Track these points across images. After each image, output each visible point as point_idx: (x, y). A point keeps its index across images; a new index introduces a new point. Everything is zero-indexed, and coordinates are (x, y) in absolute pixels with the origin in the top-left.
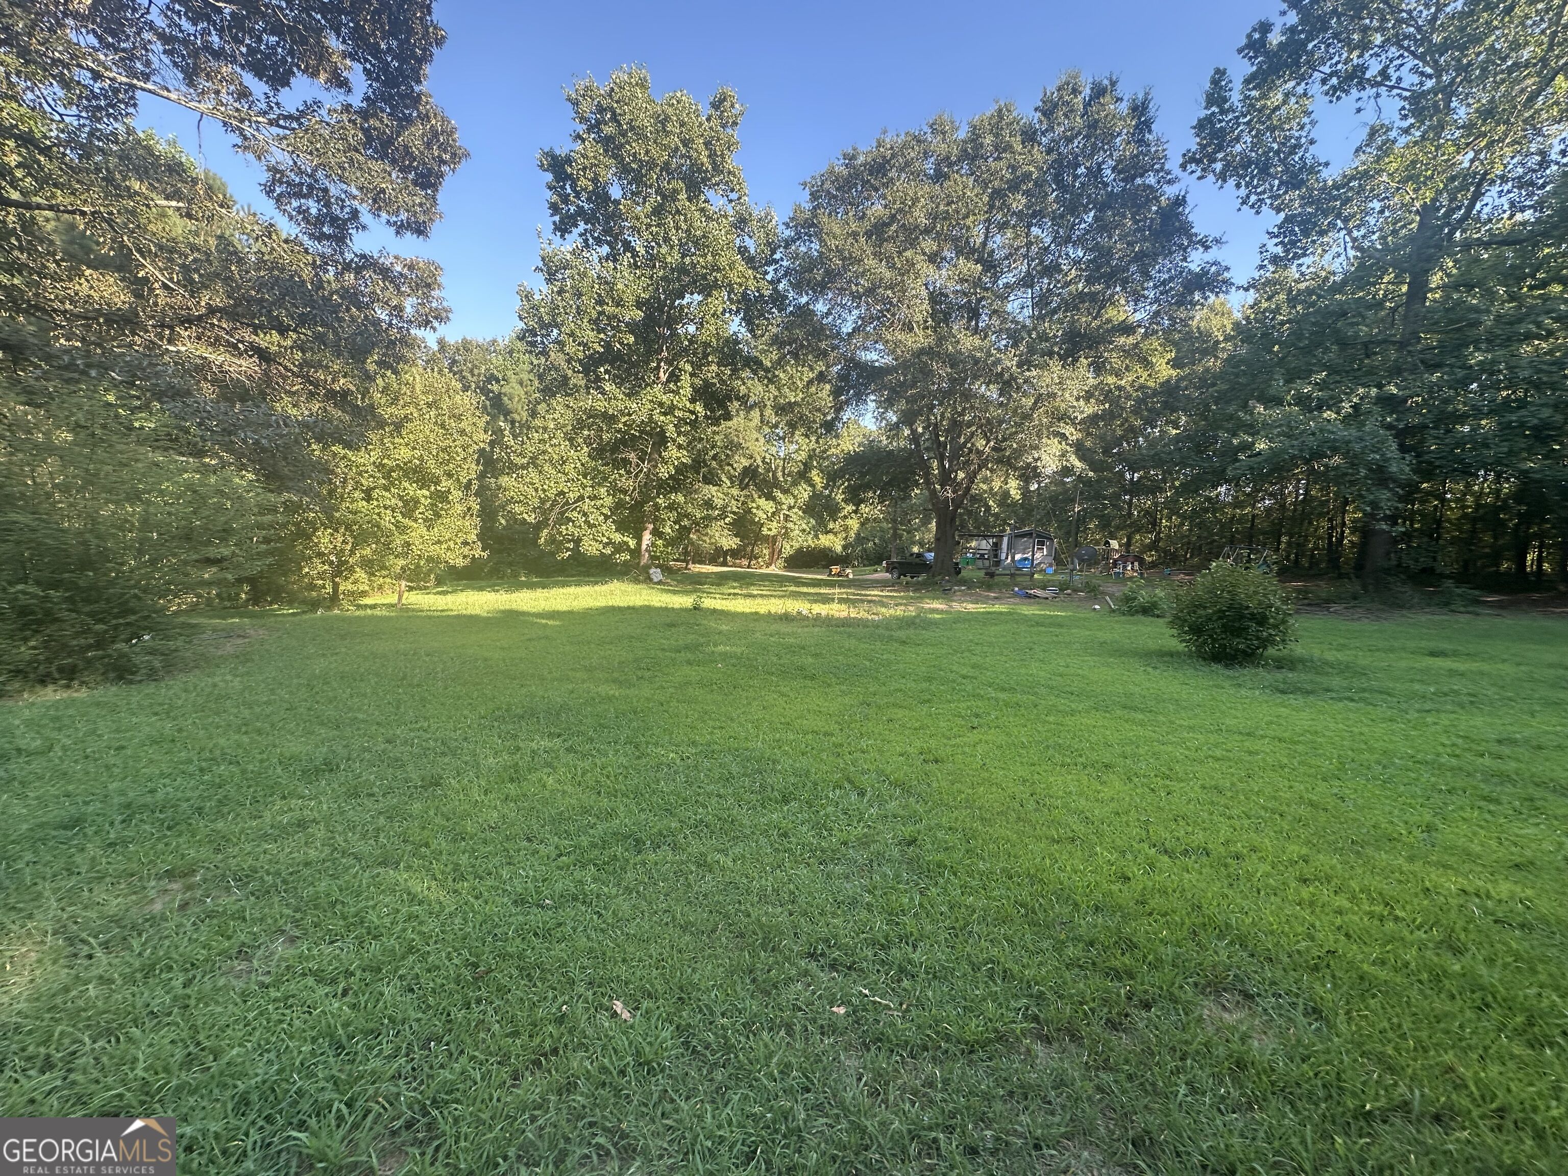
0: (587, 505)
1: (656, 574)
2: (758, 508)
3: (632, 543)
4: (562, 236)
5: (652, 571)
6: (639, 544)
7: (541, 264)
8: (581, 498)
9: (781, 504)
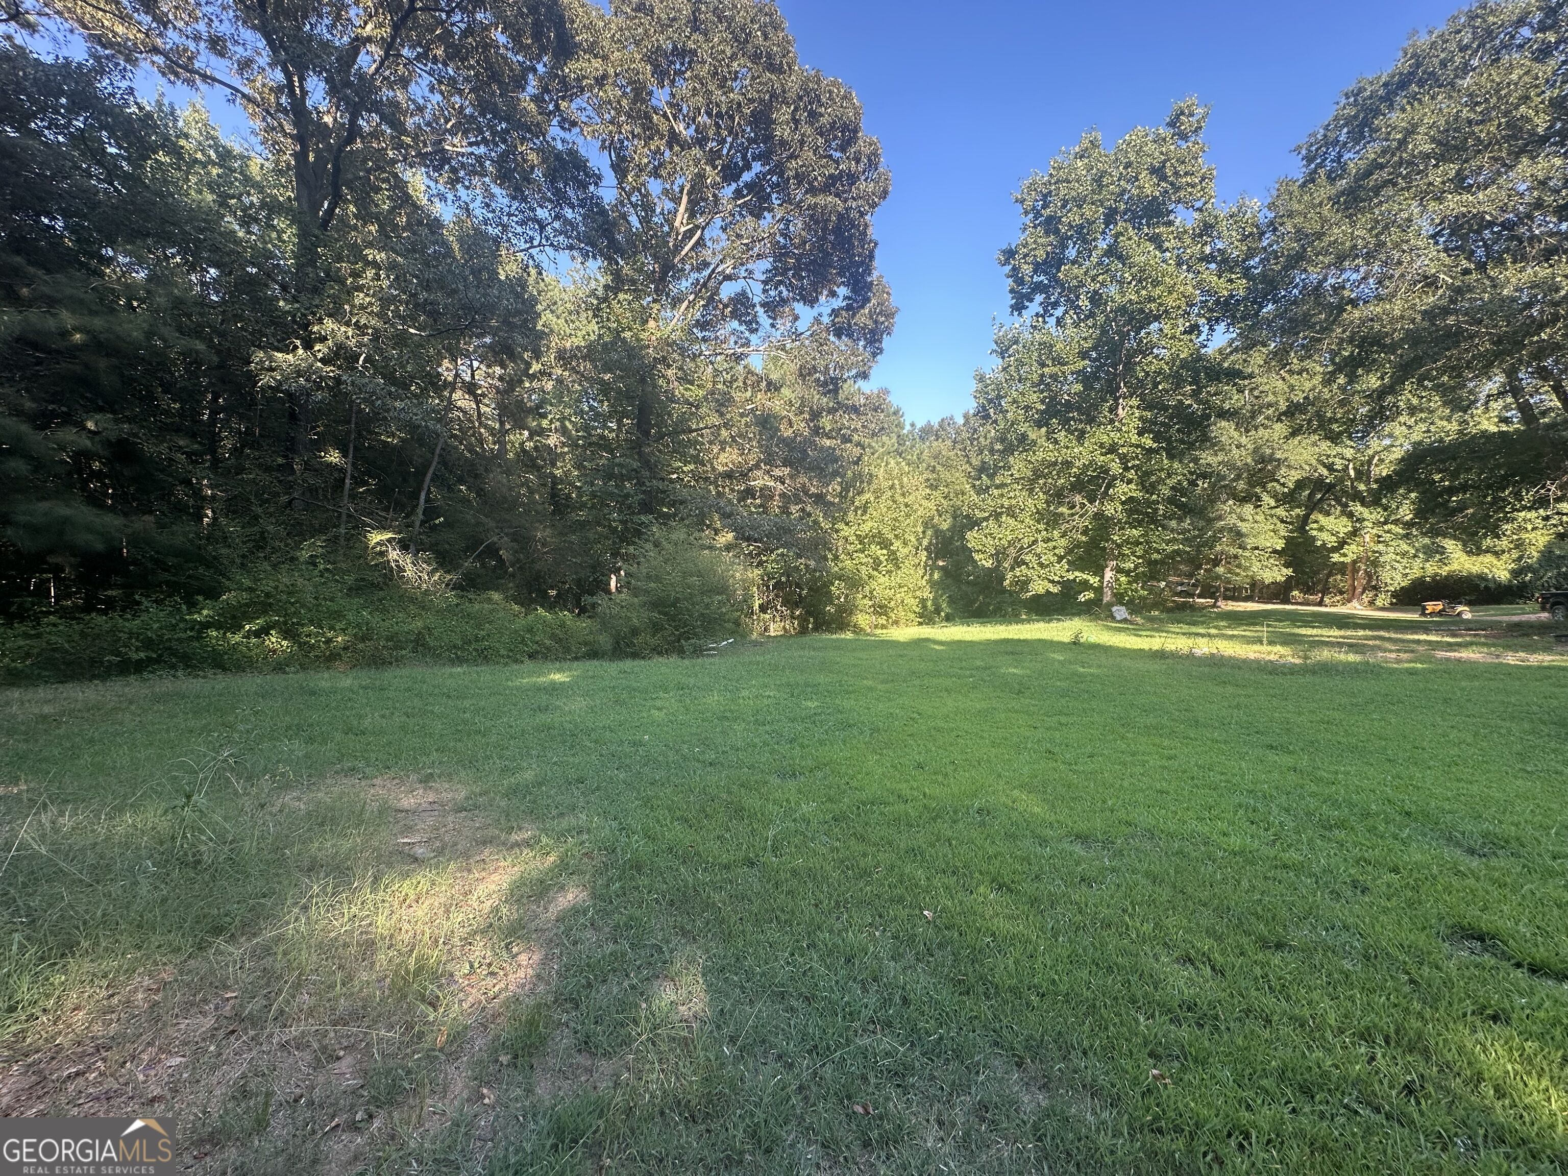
0: (1040, 547)
1: (1120, 612)
2: (1321, 529)
3: (1094, 580)
4: (1020, 314)
5: (1114, 609)
6: (1101, 581)
7: (995, 347)
8: (1035, 542)
9: (1361, 520)
